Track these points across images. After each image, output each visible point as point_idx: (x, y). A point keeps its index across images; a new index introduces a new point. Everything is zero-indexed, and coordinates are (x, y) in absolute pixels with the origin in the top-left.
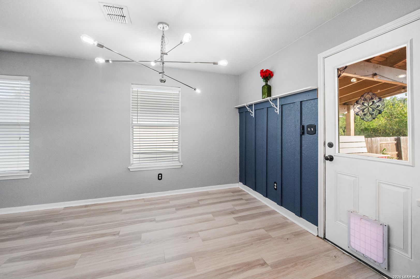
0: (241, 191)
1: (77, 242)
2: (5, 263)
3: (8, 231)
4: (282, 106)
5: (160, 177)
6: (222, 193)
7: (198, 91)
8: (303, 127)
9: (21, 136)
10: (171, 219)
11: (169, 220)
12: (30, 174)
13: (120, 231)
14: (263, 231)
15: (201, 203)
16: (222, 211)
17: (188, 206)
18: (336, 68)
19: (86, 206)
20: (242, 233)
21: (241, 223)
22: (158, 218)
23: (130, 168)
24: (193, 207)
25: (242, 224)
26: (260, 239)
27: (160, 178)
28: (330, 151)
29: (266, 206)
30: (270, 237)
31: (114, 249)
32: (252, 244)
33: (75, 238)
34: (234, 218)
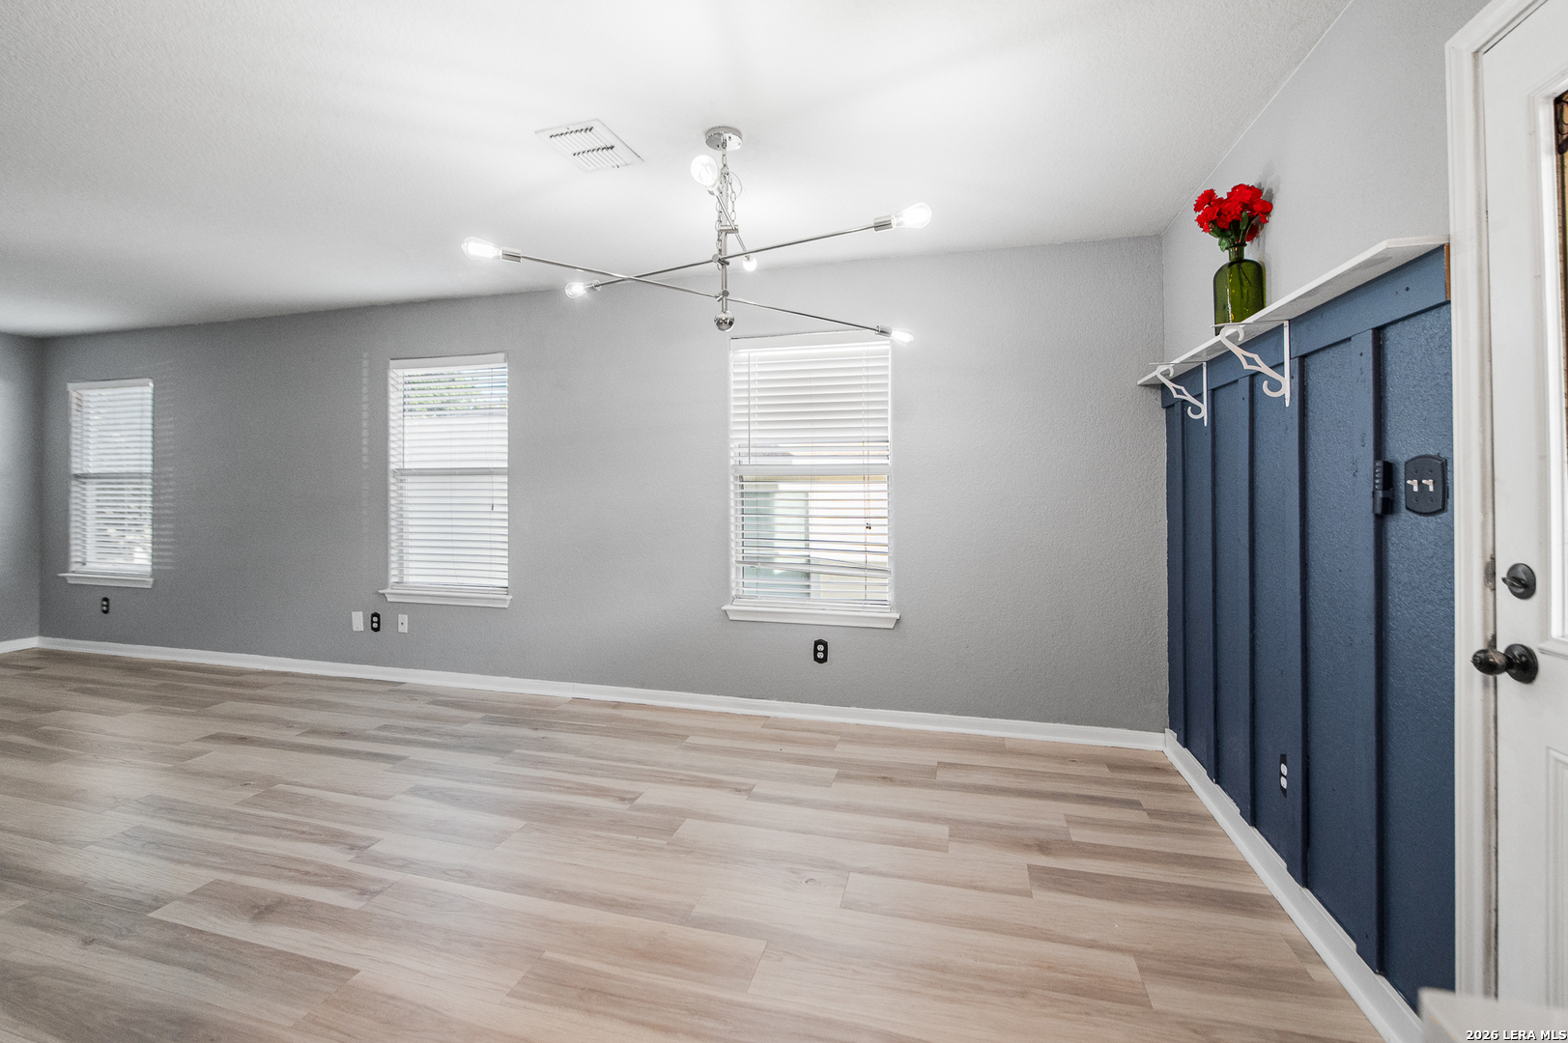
0: (1167, 770)
1: (541, 790)
2: (404, 793)
3: (450, 727)
4: (1302, 361)
5: (821, 651)
6: (1063, 758)
7: (901, 336)
8: (1388, 474)
9: (495, 501)
10: (797, 802)
11: (791, 804)
12: (509, 597)
13: (641, 794)
14: (1125, 967)
15: (943, 776)
16: (1001, 827)
17: (886, 776)
18: (1548, 97)
19: (618, 705)
20: (1017, 935)
21: (1045, 897)
22: (762, 788)
23: (730, 610)
24: (902, 781)
25: (1053, 906)
26: (1076, 990)
27: (820, 655)
28: (1517, 621)
29: (1242, 868)
30: (1141, 1001)
31: (596, 836)
32: (1023, 995)
33: (543, 778)
34: (1030, 867)
